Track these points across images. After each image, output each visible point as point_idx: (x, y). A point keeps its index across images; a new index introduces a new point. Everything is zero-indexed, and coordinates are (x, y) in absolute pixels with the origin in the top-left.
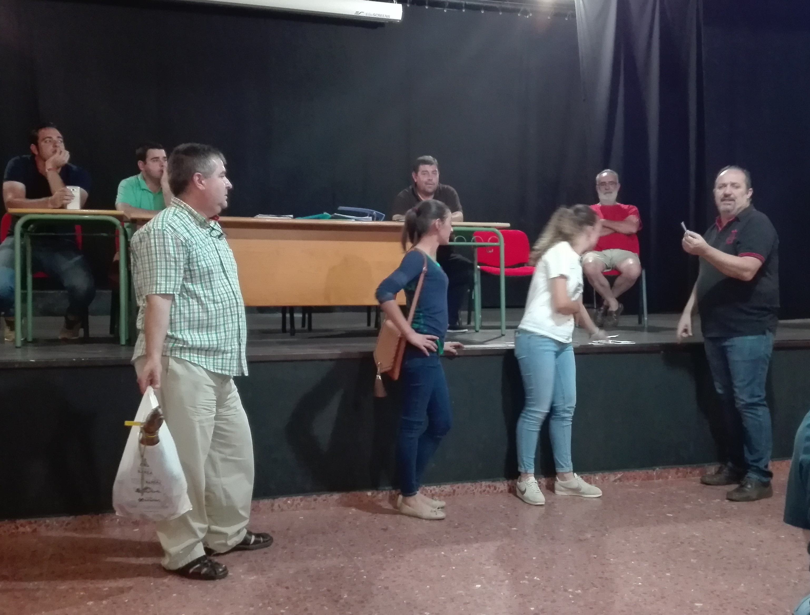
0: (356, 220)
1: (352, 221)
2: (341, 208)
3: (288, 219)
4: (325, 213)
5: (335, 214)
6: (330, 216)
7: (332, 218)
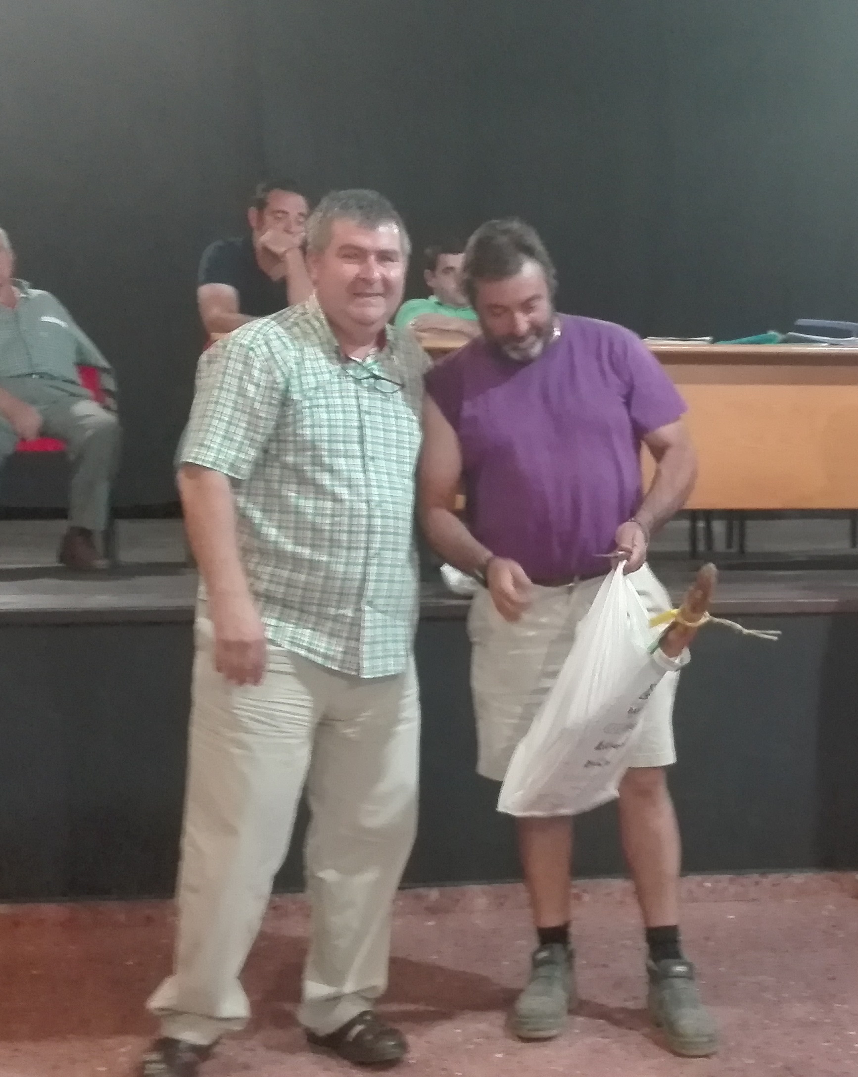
0: (832, 345)
1: (823, 347)
2: (802, 322)
3: (700, 345)
4: (772, 333)
5: (791, 333)
6: (780, 336)
7: (785, 341)
